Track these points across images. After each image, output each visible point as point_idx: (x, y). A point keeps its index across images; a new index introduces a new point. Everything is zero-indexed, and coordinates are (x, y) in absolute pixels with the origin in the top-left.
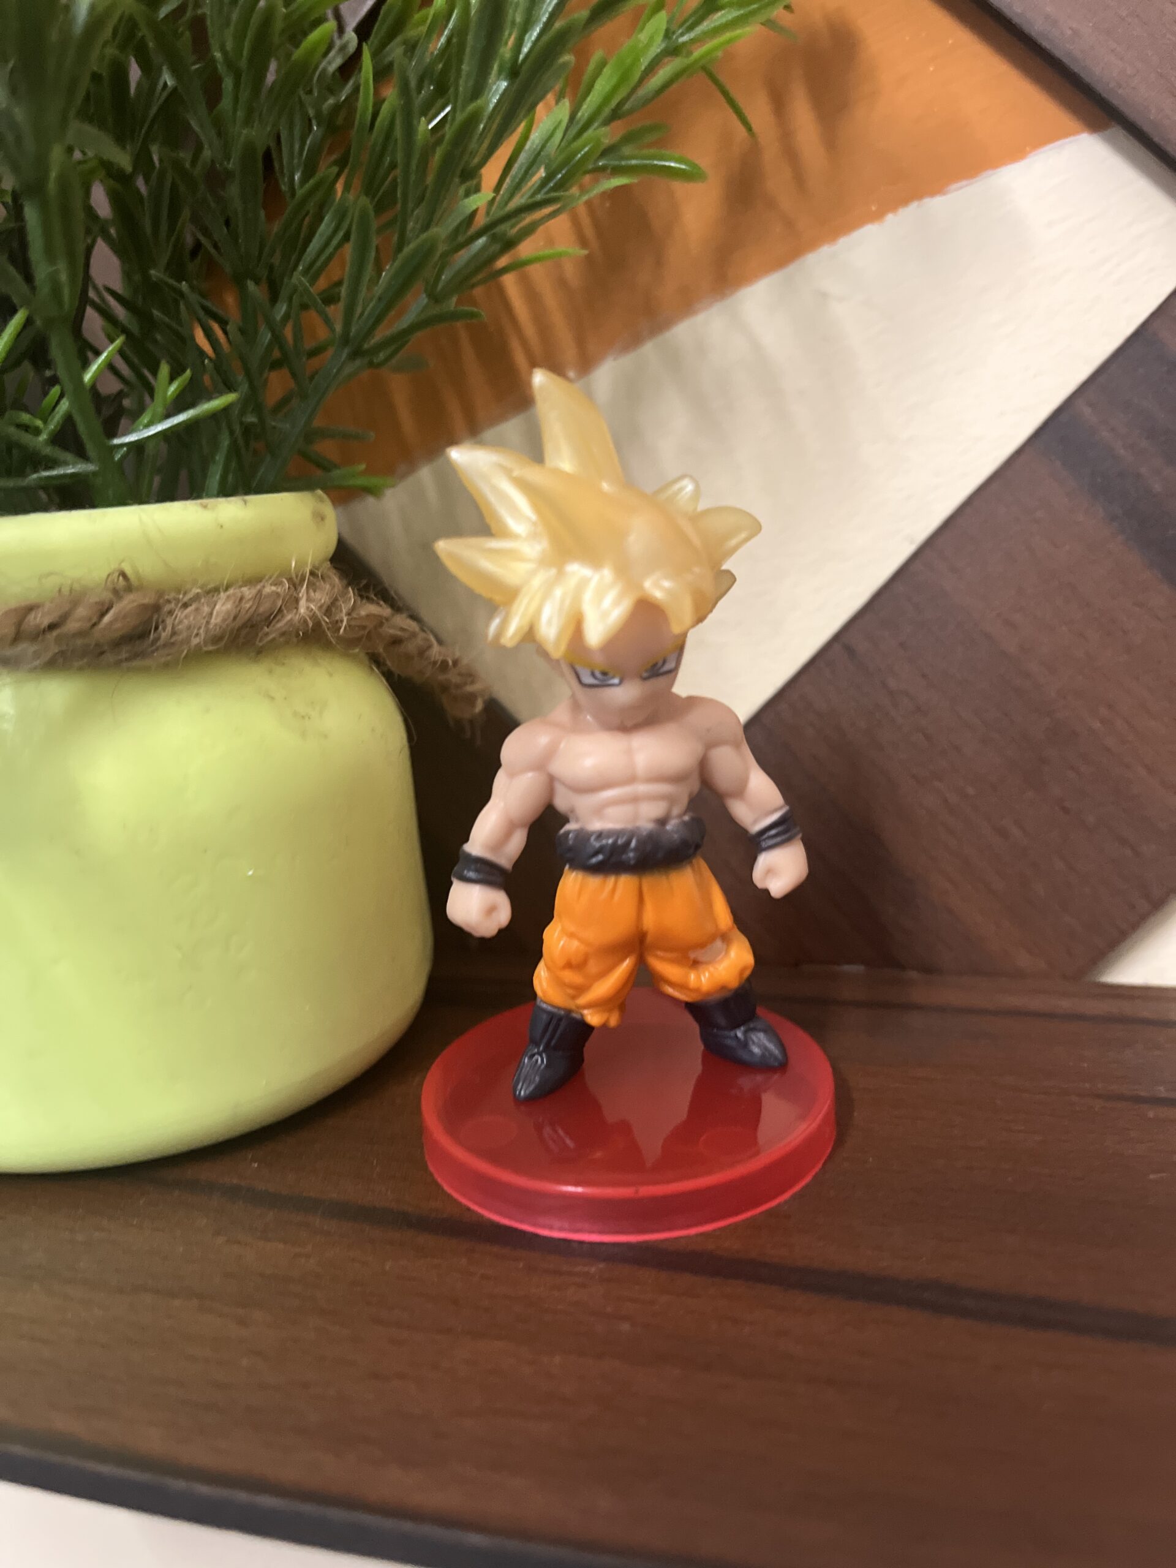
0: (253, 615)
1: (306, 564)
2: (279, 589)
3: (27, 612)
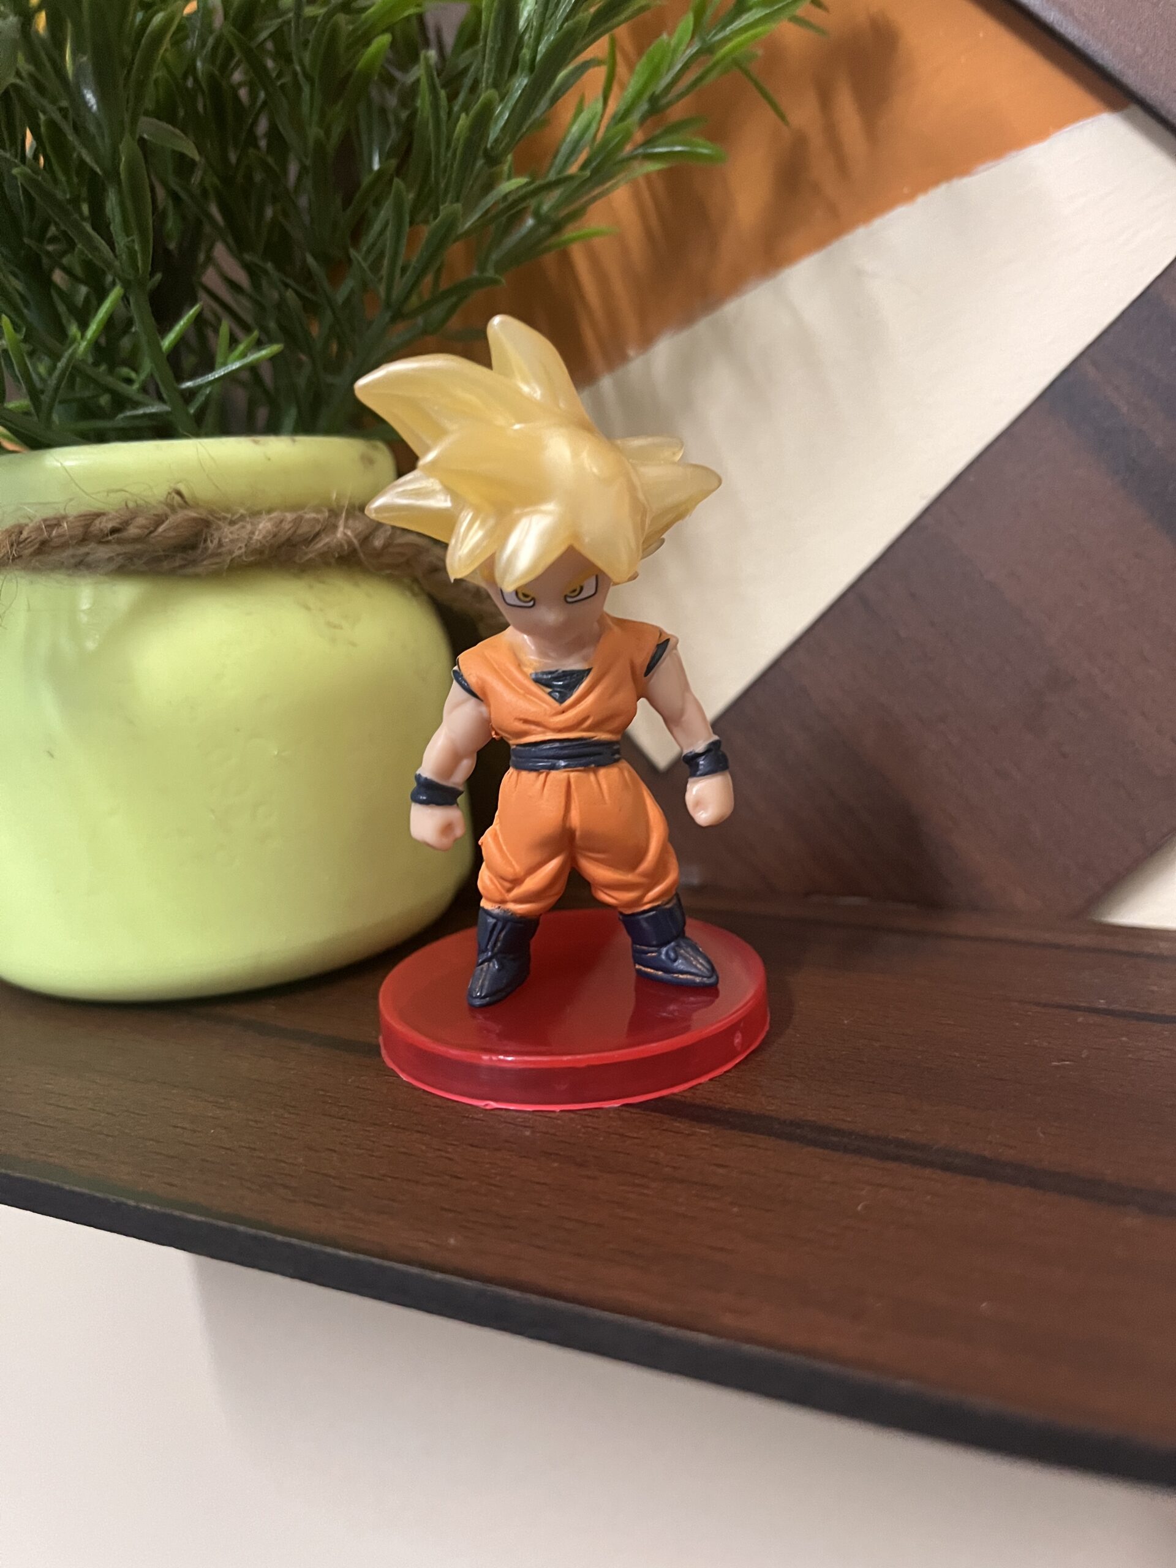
0: (292, 535)
1: (345, 497)
2: (319, 516)
3: (94, 517)
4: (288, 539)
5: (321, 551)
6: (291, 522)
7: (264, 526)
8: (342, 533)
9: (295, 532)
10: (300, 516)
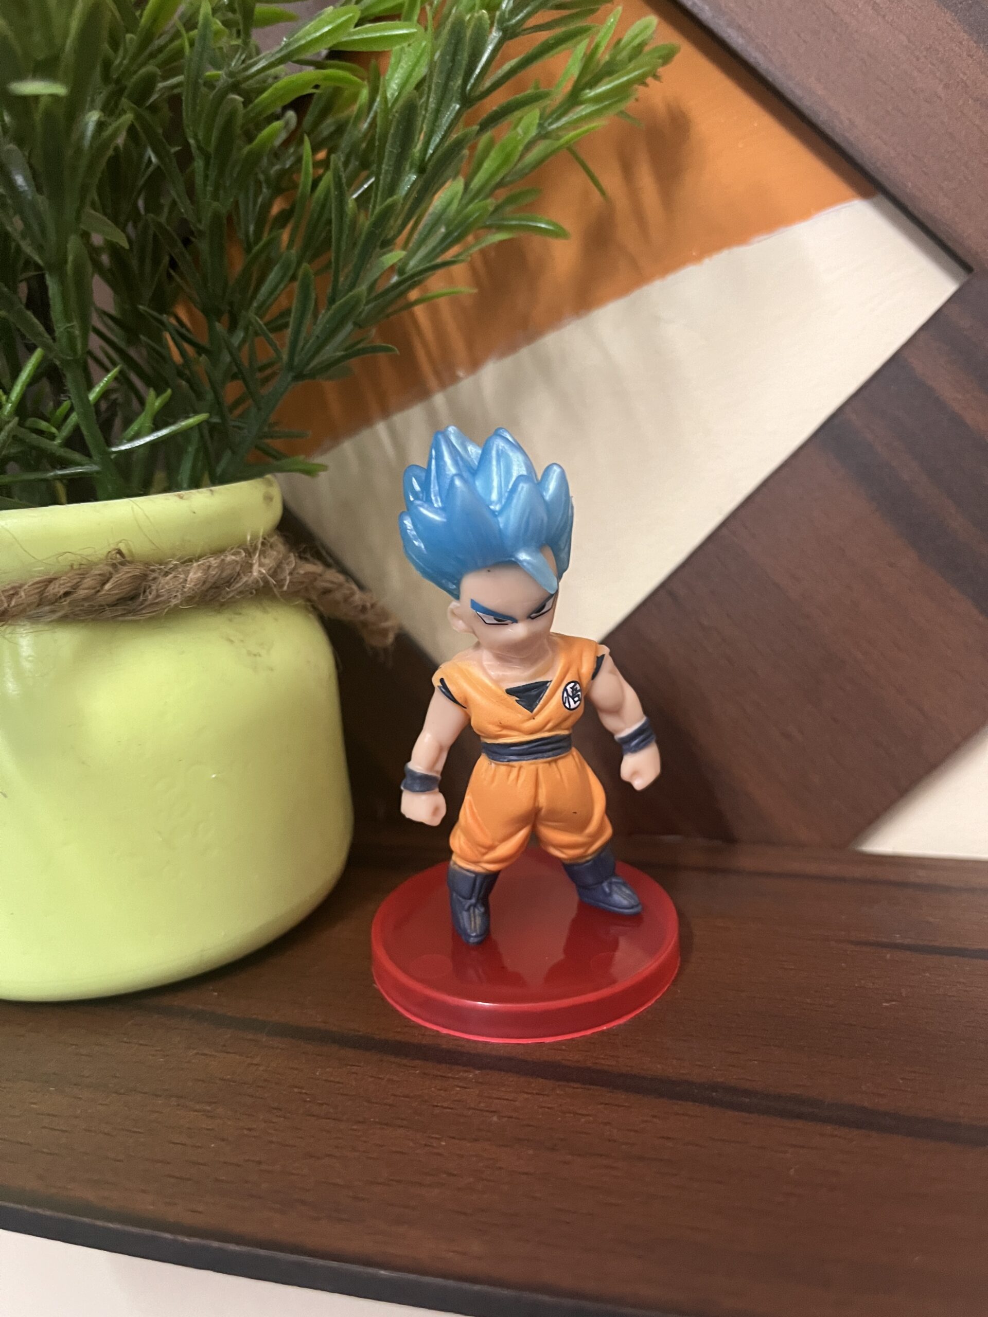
0: (217, 579)
1: (258, 536)
2: (237, 558)
3: (47, 583)
4: (215, 583)
5: (241, 589)
6: (217, 567)
7: (194, 575)
8: (257, 571)
9: (220, 575)
10: (223, 560)
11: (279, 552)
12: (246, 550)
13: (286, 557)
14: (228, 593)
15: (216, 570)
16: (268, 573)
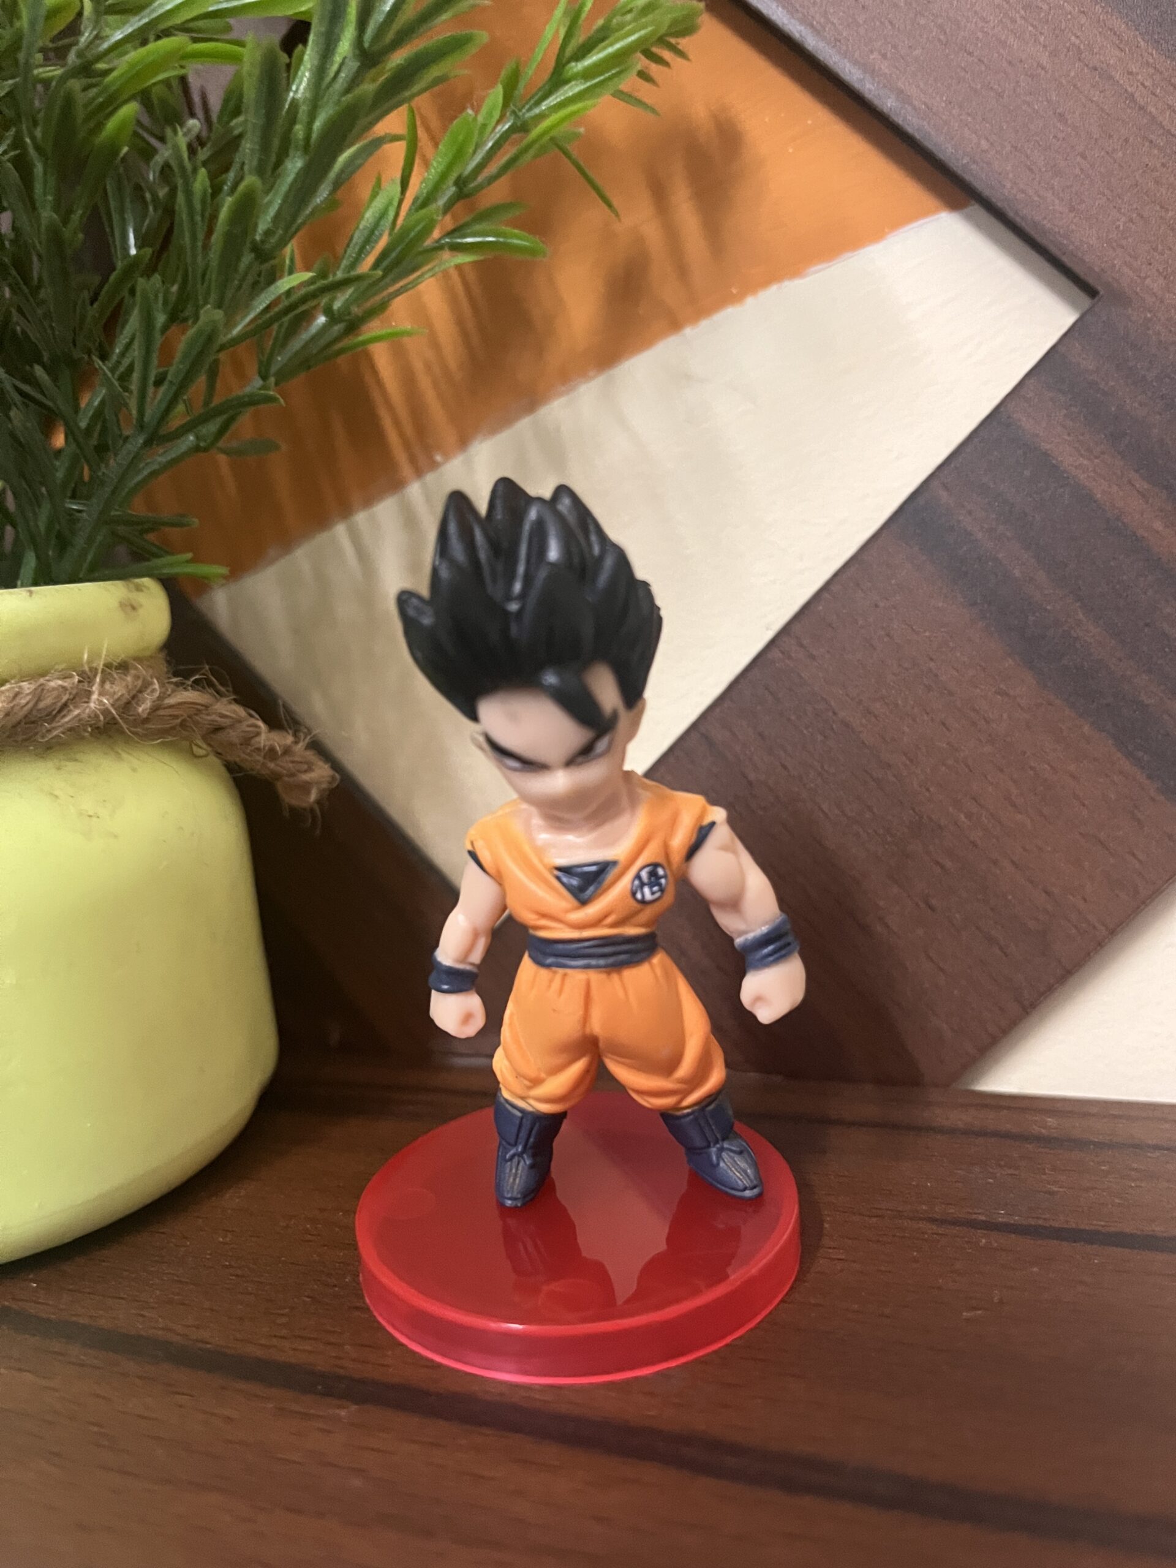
0: (31, 711)
1: (99, 656)
2: (67, 683)
4: (26, 716)
5: (69, 726)
6: (28, 694)
8: (99, 701)
9: (35, 705)
10: (42, 685)
11: (137, 677)
12: (82, 674)
13: (146, 685)
14: (49, 731)
15: (29, 697)
16: (112, 705)
